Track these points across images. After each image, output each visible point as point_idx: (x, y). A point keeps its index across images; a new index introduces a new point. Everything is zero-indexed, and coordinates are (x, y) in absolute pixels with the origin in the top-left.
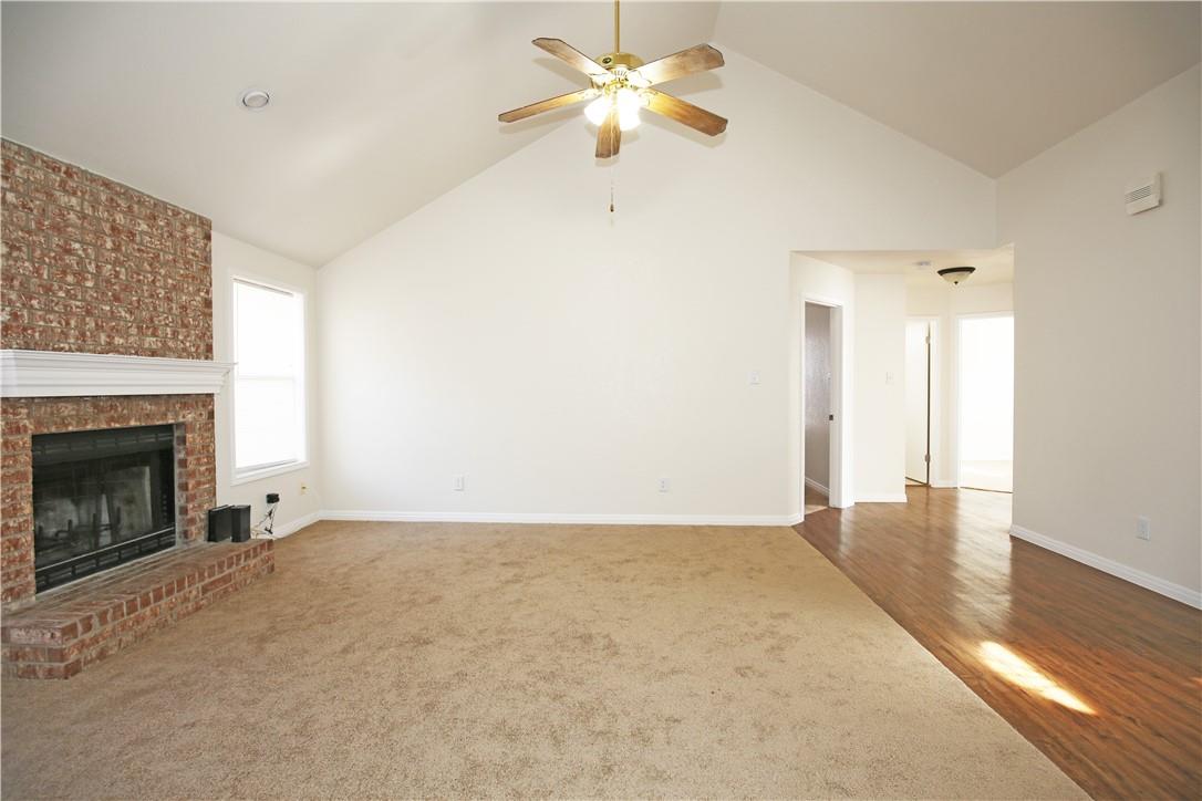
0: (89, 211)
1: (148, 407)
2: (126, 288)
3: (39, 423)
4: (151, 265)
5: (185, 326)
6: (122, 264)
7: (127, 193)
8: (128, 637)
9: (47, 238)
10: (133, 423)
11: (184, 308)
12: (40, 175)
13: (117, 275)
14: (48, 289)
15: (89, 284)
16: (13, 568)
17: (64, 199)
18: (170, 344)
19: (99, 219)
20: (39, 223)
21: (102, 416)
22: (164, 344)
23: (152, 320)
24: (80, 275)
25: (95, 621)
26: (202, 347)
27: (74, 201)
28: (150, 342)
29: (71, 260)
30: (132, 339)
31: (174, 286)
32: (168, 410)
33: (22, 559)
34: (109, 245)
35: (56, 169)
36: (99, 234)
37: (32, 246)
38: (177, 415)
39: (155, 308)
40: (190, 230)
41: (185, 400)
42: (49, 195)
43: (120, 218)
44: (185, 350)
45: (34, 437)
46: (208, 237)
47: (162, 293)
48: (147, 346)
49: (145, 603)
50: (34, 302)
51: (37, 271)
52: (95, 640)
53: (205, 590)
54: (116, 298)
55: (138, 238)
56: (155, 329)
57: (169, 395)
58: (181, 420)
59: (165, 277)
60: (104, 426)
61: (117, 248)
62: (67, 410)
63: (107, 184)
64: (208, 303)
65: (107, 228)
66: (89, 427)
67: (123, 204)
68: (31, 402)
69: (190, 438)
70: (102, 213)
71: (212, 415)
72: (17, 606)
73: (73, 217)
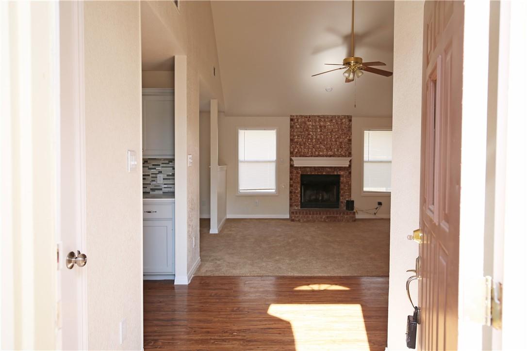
0: (314, 124)
1: (329, 170)
2: (323, 140)
3: (302, 172)
4: (330, 133)
5: (341, 147)
6: (322, 135)
7: (324, 117)
8: (305, 220)
9: (305, 132)
10: (324, 174)
11: (341, 143)
12: (303, 120)
13: (321, 137)
14: (305, 144)
15: (314, 141)
16: (296, 201)
17: (308, 123)
18: (336, 153)
19: (316, 125)
20: (303, 130)
21: (316, 171)
22: (334, 153)
23: (330, 147)
24: (312, 139)
25: (298, 213)
26: (347, 153)
27: (311, 123)
28: (330, 153)
29: (310, 136)
30: (324, 153)
31: (338, 138)
32: (334, 171)
33: (298, 199)
34: (319, 130)
35: (307, 117)
36: (316, 129)
37: (302, 135)
38: (338, 172)
39: (331, 144)
40: (344, 120)
41: (340, 168)
42: (305, 123)
43: (322, 123)
44: (341, 154)
45: (301, 175)
46: (350, 121)
47: (334, 140)
48: (329, 154)
49: (310, 214)
50: (302, 147)
51: (303, 140)
52: (298, 217)
53: (328, 218)
54: (321, 143)
55: (327, 127)
56: (331, 149)
57: (335, 167)
58: (339, 174)
59: (335, 135)
60: (316, 174)
61: (321, 131)
62: (308, 169)
63: (319, 116)
64: (350, 140)
65: (318, 127)
66: (313, 173)
67: (323, 120)
68: (301, 167)
69: (342, 178)
70: (317, 124)
71: (350, 173)
72: (296, 208)
73: (310, 127)
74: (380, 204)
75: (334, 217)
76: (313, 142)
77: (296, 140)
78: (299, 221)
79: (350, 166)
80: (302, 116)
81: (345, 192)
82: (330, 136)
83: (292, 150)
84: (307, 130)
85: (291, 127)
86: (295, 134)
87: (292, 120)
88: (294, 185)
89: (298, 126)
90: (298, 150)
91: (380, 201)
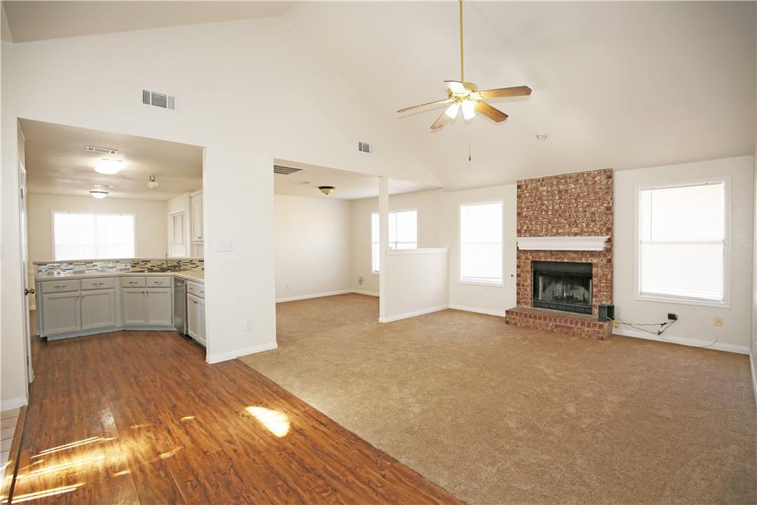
0: (549, 189)
1: (573, 255)
2: (564, 211)
3: (533, 257)
4: (575, 200)
5: (592, 221)
6: (562, 203)
7: (564, 177)
8: (524, 324)
9: (537, 202)
10: (565, 260)
11: (593, 213)
12: (535, 185)
13: (560, 208)
14: (537, 218)
15: (550, 213)
16: (526, 296)
17: (541, 189)
18: (585, 230)
19: (553, 191)
20: (535, 199)
21: (553, 257)
22: (582, 230)
23: (575, 221)
24: (547, 211)
26: (604, 229)
27: (545, 188)
28: (575, 230)
29: (544, 207)
30: (566, 230)
31: (588, 206)
32: (582, 257)
33: (528, 295)
34: (557, 197)
36: (553, 195)
37: (532, 207)
38: (588, 259)
39: (577, 216)
40: (598, 178)
41: (592, 253)
42: (537, 189)
43: (561, 187)
44: (593, 231)
45: (532, 262)
46: (610, 177)
47: (581, 210)
48: (573, 231)
50: (533, 222)
51: (534, 213)
54: (560, 216)
55: (569, 191)
56: (577, 224)
57: (584, 251)
58: (589, 261)
59: (583, 202)
60: (554, 260)
61: (560, 198)
62: (541, 254)
63: (556, 177)
64: (609, 208)
65: (556, 192)
66: (549, 260)
67: (563, 181)
68: (531, 251)
69: (594, 270)
70: (555, 188)
71: (610, 261)
72: (525, 307)
73: (544, 193)
74: (672, 317)
75: (568, 328)
76: (548, 215)
77: (524, 214)
78: (515, 324)
79: (609, 250)
80: (532, 180)
81: (600, 291)
82: (575, 205)
83: (519, 227)
84: (540, 199)
85: (519, 197)
86: (523, 205)
87: (519, 187)
88: (522, 275)
89: (527, 195)
90: (528, 227)
91: (672, 312)
